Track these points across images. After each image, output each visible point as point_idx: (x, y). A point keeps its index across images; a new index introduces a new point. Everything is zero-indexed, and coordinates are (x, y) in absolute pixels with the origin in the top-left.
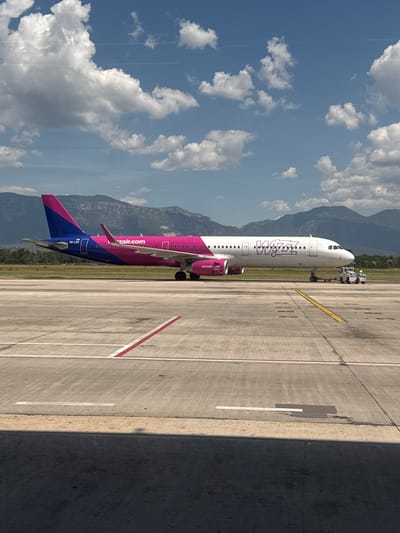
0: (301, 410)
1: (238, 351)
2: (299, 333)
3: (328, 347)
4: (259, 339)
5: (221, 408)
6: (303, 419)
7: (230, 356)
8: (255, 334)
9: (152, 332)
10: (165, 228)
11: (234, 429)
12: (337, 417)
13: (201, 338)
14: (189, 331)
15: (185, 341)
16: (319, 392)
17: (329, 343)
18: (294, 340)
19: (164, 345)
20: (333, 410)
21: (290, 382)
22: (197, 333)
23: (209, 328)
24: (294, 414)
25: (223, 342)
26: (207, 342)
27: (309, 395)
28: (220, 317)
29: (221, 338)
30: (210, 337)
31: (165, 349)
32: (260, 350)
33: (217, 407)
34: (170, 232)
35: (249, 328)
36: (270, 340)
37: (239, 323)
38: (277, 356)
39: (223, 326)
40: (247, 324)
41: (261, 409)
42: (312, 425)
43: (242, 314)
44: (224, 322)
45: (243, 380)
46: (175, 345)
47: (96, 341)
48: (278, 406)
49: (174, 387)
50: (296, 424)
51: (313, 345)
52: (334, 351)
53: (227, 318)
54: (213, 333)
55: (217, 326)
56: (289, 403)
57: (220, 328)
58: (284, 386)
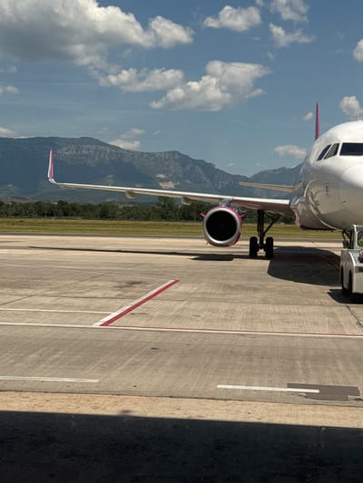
0: (317, 391)
1: (244, 321)
2: (316, 301)
3: (351, 318)
4: (271, 308)
5: (223, 386)
6: (319, 401)
7: (236, 327)
8: (265, 301)
9: (145, 297)
10: (162, 176)
11: (238, 411)
12: (360, 399)
13: (202, 305)
14: (188, 297)
15: (183, 309)
16: (338, 370)
17: (352, 313)
18: (312, 309)
19: (157, 313)
20: (355, 391)
21: (304, 358)
22: (198, 300)
23: (211, 294)
24: (308, 396)
25: (226, 311)
26: (209, 310)
27: (328, 373)
28: (224, 282)
29: (225, 306)
30: (213, 305)
31: (159, 317)
32: (271, 321)
33: (219, 386)
34: (167, 181)
35: (259, 295)
36: (283, 309)
37: (247, 289)
38: (290, 327)
39: (228, 291)
40: (256, 290)
41: (271, 389)
42: (331, 409)
43: (250, 278)
44: (229, 287)
45: (250, 355)
46: (171, 314)
47: (79, 307)
48: (290, 386)
49: (169, 362)
50: (311, 407)
51: (333, 315)
52: (359, 324)
53: (233, 283)
54: (216, 300)
55: (221, 292)
56: (303, 382)
57: (224, 294)
58: (299, 363)
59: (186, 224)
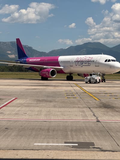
0: (77, 145)
1: (46, 115)
2: (76, 106)
3: (91, 113)
4: (57, 109)
5: (36, 144)
6: (77, 149)
7: (42, 117)
8: (55, 107)
9: (2, 106)
10: (9, 52)
11: (43, 155)
12: (95, 148)
13: (27, 109)
14: (21, 105)
15: (19, 111)
16: (86, 136)
17: (91, 111)
18: (75, 109)
19: (8, 113)
20: (93, 144)
21: (72, 131)
22: (26, 106)
23: (31, 104)
24: (73, 147)
25: (38, 111)
26: (31, 111)
27: (81, 137)
28: (36, 98)
29: (37, 109)
30: (32, 108)
31: (8, 114)
32: (57, 115)
33: (35, 144)
34: (12, 54)
35: (52, 104)
36: (62, 109)
37: (46, 101)
38: (65, 117)
39: (38, 103)
40: (51, 101)
41: (57, 144)
42: (83, 152)
43: (48, 96)
44: (39, 101)
45: (48, 130)
46: (14, 113)
48: (65, 143)
49: (13, 134)
50: (74, 152)
51: (83, 112)
52: (94, 115)
53: (41, 99)
54: (34, 106)
55: (36, 102)
56: (71, 141)
57: (37, 104)
58: (69, 133)
59: (20, 73)
